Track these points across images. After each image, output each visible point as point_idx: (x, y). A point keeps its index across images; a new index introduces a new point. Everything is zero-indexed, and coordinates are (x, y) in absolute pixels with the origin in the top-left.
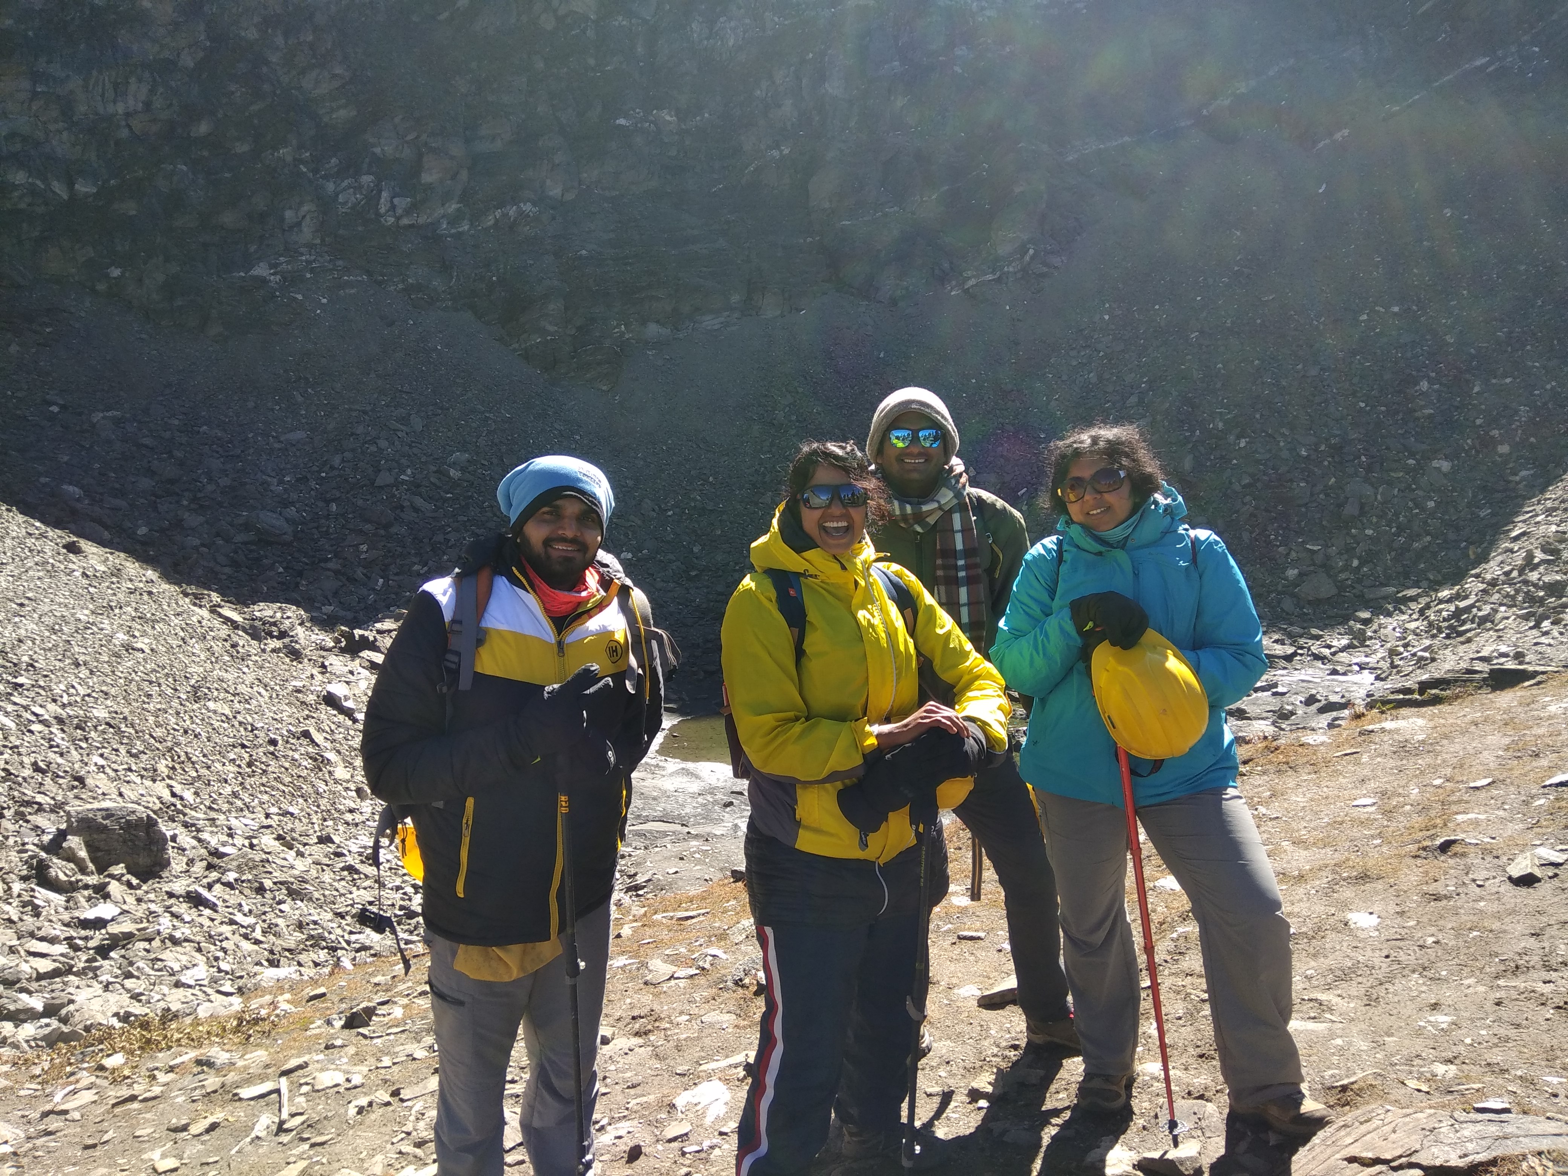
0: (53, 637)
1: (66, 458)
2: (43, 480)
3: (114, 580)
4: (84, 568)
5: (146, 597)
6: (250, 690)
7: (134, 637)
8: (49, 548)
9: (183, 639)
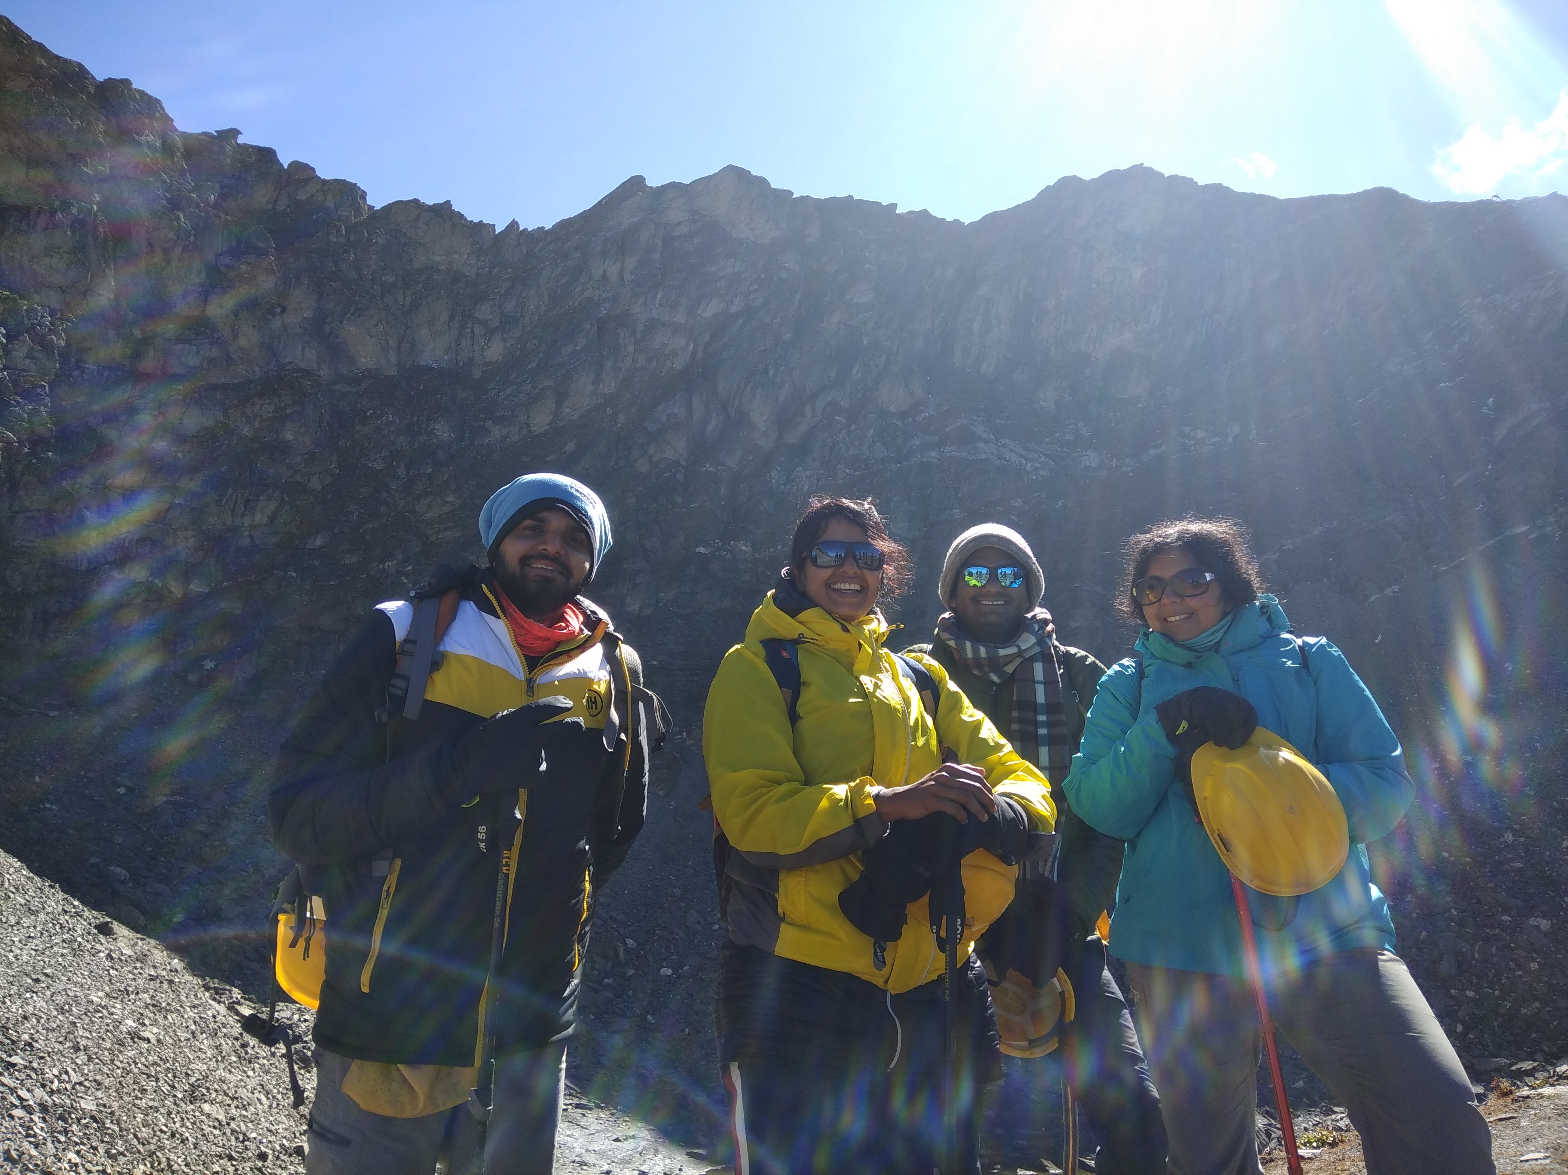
0: (61, 1017)
1: (120, 840)
2: (93, 860)
3: (138, 965)
4: (111, 950)
5: (165, 985)
6: (250, 1095)
7: (144, 1025)
8: (80, 927)
9: (193, 1033)
